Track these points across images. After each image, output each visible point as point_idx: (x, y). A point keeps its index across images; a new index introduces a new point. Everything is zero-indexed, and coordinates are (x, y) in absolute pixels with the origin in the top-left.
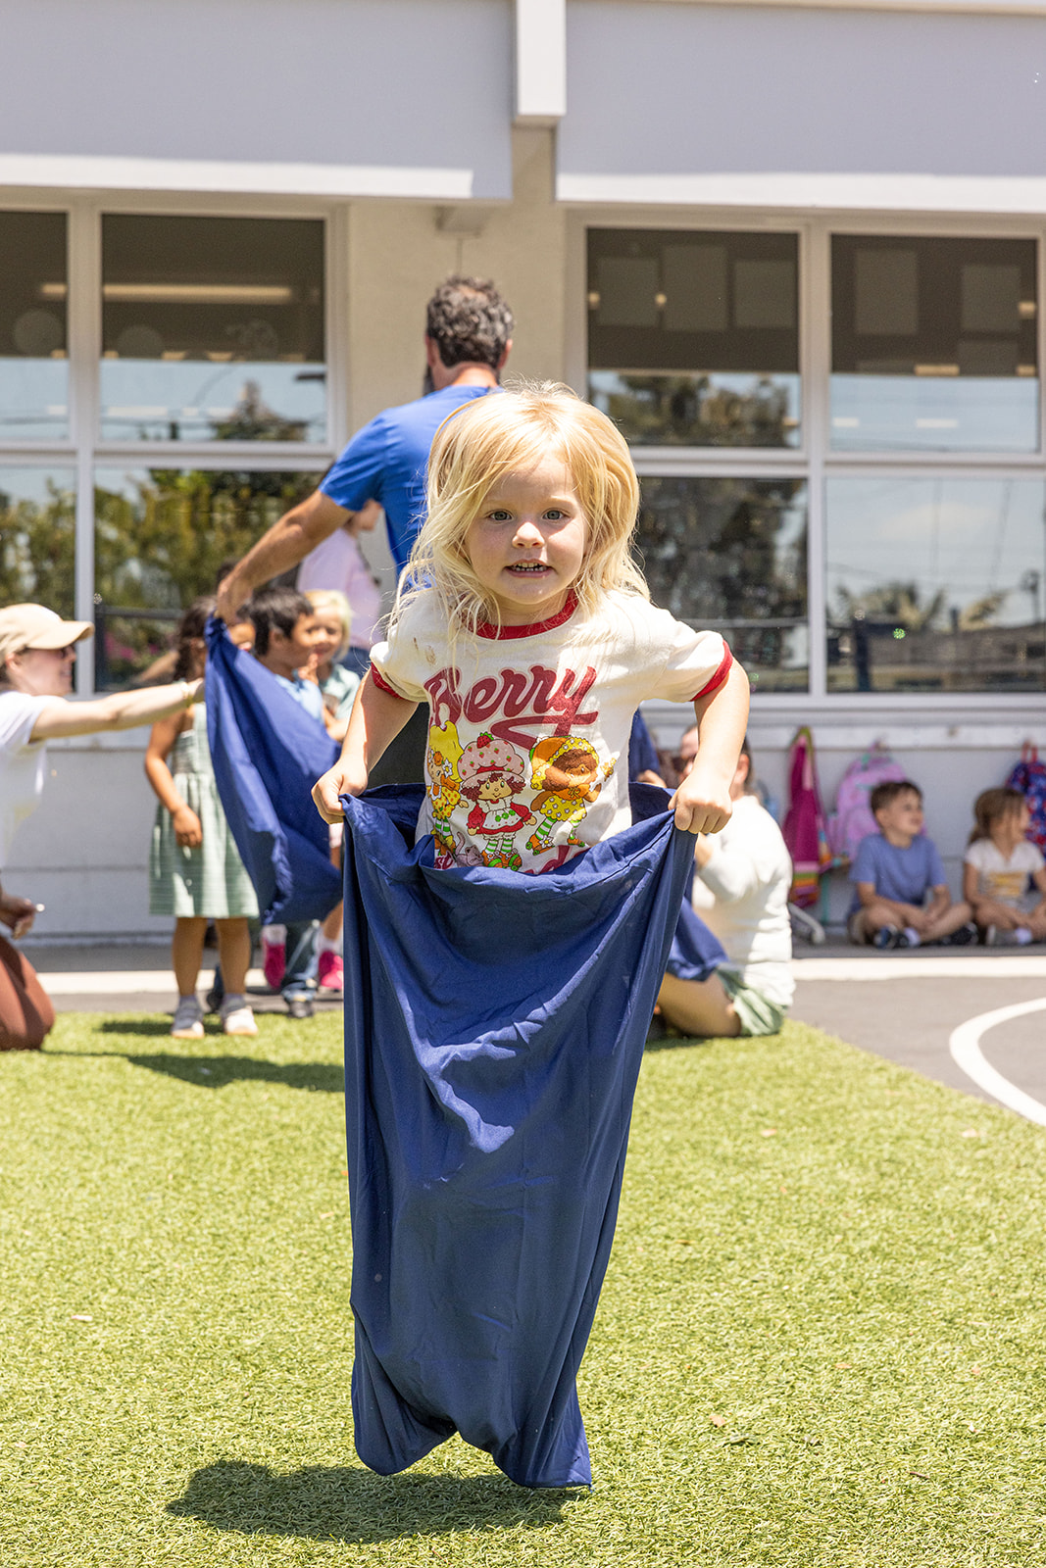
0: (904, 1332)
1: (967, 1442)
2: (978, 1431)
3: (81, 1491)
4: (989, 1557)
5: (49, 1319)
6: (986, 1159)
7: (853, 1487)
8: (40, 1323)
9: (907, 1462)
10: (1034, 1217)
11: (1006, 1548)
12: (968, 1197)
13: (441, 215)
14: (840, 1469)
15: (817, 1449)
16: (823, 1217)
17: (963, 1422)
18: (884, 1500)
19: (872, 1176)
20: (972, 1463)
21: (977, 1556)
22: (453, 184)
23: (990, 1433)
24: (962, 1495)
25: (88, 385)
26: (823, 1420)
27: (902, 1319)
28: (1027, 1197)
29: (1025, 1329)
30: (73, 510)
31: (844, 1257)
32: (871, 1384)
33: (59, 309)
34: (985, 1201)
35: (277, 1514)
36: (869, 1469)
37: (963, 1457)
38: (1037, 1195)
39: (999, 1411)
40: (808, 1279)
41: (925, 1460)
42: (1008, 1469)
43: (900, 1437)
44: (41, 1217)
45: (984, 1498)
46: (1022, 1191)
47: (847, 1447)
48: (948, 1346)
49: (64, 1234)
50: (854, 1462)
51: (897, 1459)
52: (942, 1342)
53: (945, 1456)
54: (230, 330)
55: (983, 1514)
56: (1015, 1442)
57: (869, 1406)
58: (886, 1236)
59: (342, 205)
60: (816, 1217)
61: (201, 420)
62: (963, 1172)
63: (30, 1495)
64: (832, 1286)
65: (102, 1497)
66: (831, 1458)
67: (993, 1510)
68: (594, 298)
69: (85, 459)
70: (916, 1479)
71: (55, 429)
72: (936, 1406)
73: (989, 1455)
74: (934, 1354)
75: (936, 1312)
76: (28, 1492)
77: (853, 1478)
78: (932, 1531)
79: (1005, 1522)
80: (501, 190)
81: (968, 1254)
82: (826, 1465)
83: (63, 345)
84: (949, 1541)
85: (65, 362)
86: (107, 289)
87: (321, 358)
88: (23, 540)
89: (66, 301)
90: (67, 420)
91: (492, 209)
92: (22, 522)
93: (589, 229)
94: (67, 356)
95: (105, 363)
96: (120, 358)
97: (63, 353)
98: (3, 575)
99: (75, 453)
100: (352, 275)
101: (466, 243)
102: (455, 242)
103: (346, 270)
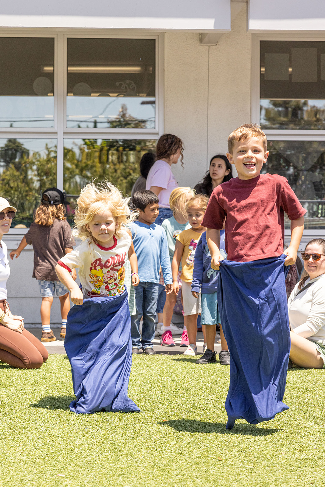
5: (48, 475)
8: (45, 477)
13: (201, 36)
22: (207, 25)
25: (62, 107)
30: (55, 157)
33: (51, 76)
44: (44, 435)
49: (54, 442)
54: (117, 84)
59: (162, 33)
61: (106, 120)
68: (263, 69)
69: (60, 135)
71: (50, 124)
80: (227, 26)
83: (52, 91)
85: (53, 98)
86: (69, 69)
87: (154, 95)
88: (35, 167)
89: (53, 73)
90: (53, 120)
91: (223, 34)
92: (34, 161)
93: (261, 41)
94: (54, 95)
95: (68, 98)
96: (75, 94)
97: (52, 94)
98: (26, 181)
99: (56, 133)
100: (166, 61)
101: (211, 48)
102: (207, 48)
103: (164, 59)
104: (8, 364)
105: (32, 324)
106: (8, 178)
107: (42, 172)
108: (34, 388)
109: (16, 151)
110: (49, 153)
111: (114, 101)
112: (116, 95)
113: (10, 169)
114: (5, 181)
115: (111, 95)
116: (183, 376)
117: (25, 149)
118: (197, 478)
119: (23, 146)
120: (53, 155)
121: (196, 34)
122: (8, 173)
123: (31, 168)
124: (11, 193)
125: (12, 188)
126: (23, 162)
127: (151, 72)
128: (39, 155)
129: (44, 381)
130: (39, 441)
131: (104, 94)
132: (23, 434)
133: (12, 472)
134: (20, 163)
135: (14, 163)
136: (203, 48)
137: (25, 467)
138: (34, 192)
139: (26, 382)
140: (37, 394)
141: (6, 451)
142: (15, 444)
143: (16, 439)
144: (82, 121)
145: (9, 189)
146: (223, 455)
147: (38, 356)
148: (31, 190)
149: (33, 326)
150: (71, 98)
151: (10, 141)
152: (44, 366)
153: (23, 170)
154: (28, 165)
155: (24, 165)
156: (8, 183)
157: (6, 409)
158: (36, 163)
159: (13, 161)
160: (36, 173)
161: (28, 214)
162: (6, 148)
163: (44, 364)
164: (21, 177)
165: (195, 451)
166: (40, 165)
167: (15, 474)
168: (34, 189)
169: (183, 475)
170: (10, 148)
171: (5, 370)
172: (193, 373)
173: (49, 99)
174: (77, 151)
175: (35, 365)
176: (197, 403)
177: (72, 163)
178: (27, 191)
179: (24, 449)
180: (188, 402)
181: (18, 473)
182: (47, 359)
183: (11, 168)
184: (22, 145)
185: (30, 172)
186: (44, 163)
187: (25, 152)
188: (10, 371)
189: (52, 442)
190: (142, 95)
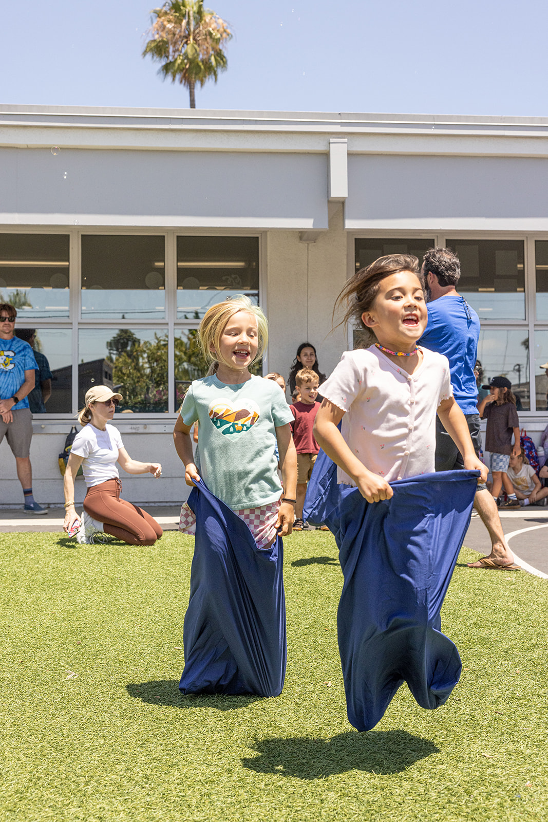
0: (489, 656)
1: (516, 700)
2: (520, 696)
3: (181, 715)
4: (528, 746)
5: (166, 649)
6: (515, 589)
7: (474, 717)
8: (163, 650)
9: (494, 707)
10: (535, 611)
11: (535, 742)
12: (509, 604)
13: (302, 235)
14: (468, 710)
15: (459, 702)
16: (455, 611)
17: (514, 692)
18: (486, 723)
19: (472, 595)
20: (519, 708)
21: (524, 745)
22: (307, 224)
23: (525, 696)
24: (516, 721)
25: (172, 299)
26: (460, 690)
27: (487, 651)
28: (532, 604)
29: (535, 656)
30: (166, 345)
31: (463, 627)
32: (478, 677)
33: (162, 271)
34: (516, 605)
35: (255, 725)
36: (479, 710)
37: (515, 706)
38: (536, 603)
39: (528, 688)
40: (450, 635)
41: (501, 707)
42: (533, 711)
43: (490, 697)
44: (161, 609)
45: (525, 722)
46: (530, 601)
47: (470, 701)
48: (506, 662)
49: (170, 616)
50: (473, 707)
51: (490, 706)
52: (504, 660)
53: (508, 705)
54: (224, 278)
55: (525, 729)
56: (535, 700)
57: (477, 685)
58: (479, 619)
59: (265, 232)
60: (452, 611)
62: (507, 594)
63: (162, 717)
64: (460, 638)
65: (189, 718)
66: (464, 706)
67: (528, 727)
68: (358, 264)
69: (171, 326)
70: (498, 714)
71: (161, 315)
72: (503, 686)
73: (525, 705)
74: (501, 665)
75: (501, 648)
76: (161, 715)
77: (473, 714)
78: (505, 736)
79: (533, 732)
80: (324, 225)
81: (511, 626)
82: (463, 709)
83: (164, 285)
84: (512, 739)
85: (164, 291)
86: (179, 264)
87: (257, 288)
88: (145, 355)
89: (164, 268)
90: (165, 312)
91: (321, 232)
92: (145, 349)
93: (356, 239)
94: (165, 289)
95: (178, 291)
96: (184, 288)
97: (163, 288)
98: (138, 368)
99: (167, 324)
100: (268, 257)
101: (310, 245)
102: (307, 245)
103: (266, 256)
104: (124, 542)
105: (146, 502)
106: (120, 365)
107: (152, 359)
108: (150, 564)
109: (128, 340)
110: (159, 341)
111: (219, 293)
112: (223, 288)
113: (122, 356)
114: (118, 368)
115: (217, 288)
116: (289, 551)
117: (136, 338)
118: (306, 648)
119: (134, 336)
120: (162, 343)
121: (296, 232)
122: (121, 360)
123: (142, 356)
124: (124, 380)
125: (124, 374)
126: (135, 350)
127: (254, 267)
128: (150, 344)
129: (159, 558)
130: (156, 615)
131: (212, 287)
132: (140, 608)
133: (131, 646)
134: (132, 351)
135: (126, 352)
136: (303, 245)
137: (144, 641)
138: (145, 378)
139: (142, 559)
140: (152, 570)
141: (125, 625)
142: (133, 618)
143: (134, 614)
144: (188, 312)
145: (122, 375)
146: (330, 625)
147: (152, 534)
148: (142, 376)
149: (147, 505)
150: (181, 292)
151: (122, 331)
152: (159, 543)
153: (134, 357)
154: (139, 353)
155: (135, 353)
156: (121, 370)
157: (124, 585)
158: (147, 351)
159: (125, 349)
160: (146, 360)
161: (139, 399)
162: (119, 338)
163: (157, 541)
164: (133, 364)
165: (304, 623)
166: (150, 353)
167: (134, 648)
168: (145, 375)
169: (293, 646)
170: (122, 337)
171: (122, 547)
172: (298, 547)
173: (161, 292)
174: (185, 340)
175: (150, 542)
176: (303, 576)
177: (180, 351)
178: (138, 377)
179: (143, 623)
180: (295, 575)
181: (137, 646)
182: (161, 536)
183: (124, 356)
184: (134, 334)
185: (141, 360)
186: (155, 351)
187: (135, 341)
188: (126, 548)
189: (168, 616)
190: (246, 288)
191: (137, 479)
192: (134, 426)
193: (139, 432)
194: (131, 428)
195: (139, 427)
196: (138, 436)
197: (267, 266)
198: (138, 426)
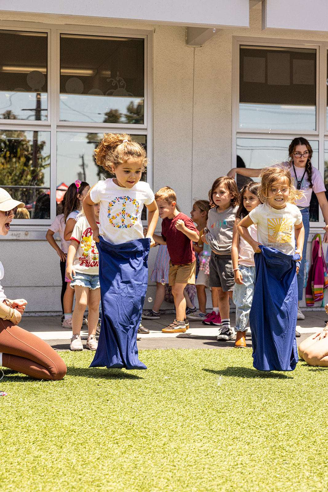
25: (55, 100)
54: (108, 80)
59: (151, 33)
69: (54, 129)
93: (240, 45)
99: (50, 126)
100: (154, 60)
101: (197, 49)
102: (193, 49)
103: (152, 58)
136: (188, 49)
191: (16, 288)
192: (15, 232)
193: (21, 238)
194: (12, 235)
195: (20, 234)
196: (19, 243)
197: (153, 69)
198: (19, 232)
